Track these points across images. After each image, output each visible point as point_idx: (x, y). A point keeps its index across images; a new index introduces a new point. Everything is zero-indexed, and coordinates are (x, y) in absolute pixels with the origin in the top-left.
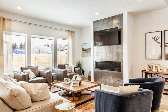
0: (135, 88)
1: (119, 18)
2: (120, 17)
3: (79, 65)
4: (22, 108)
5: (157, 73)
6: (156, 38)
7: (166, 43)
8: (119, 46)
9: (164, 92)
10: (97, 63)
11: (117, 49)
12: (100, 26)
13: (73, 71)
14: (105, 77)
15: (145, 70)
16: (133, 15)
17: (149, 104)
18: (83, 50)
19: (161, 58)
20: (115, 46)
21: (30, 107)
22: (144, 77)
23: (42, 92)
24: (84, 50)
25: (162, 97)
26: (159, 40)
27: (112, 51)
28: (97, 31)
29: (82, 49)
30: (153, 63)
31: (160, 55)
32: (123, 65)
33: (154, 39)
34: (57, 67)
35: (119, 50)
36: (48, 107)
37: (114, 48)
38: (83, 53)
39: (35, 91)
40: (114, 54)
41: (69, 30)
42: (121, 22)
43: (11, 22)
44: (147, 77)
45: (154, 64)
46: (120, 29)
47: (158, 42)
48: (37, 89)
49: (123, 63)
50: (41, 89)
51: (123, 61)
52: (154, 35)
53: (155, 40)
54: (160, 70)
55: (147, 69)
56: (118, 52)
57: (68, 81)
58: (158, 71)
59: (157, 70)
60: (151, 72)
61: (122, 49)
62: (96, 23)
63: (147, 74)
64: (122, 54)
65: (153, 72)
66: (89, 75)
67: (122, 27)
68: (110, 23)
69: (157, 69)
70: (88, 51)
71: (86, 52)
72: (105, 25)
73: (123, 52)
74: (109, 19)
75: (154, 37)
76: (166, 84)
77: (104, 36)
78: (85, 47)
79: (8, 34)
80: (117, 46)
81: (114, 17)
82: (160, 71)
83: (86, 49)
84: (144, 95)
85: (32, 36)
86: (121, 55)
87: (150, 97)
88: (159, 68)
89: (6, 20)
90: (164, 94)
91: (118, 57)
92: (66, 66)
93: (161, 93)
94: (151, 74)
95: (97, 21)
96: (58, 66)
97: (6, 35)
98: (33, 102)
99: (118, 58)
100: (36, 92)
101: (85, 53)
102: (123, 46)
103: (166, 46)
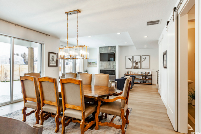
2: (114, 47)
8: (114, 62)
9: (134, 83)
12: (103, 50)
15: (126, 74)
18: (89, 63)
19: (132, 68)
26: (131, 60)
27: (110, 64)
30: (129, 70)
32: (116, 71)
33: (129, 59)
35: (114, 64)
40: (111, 66)
42: (115, 50)
51: (116, 69)
52: (129, 57)
61: (116, 63)
62: (101, 48)
64: (116, 66)
65: (129, 74)
67: (116, 52)
70: (93, 64)
72: (106, 50)
74: (109, 47)
78: (90, 61)
86: (115, 67)
88: (131, 73)
91: (113, 68)
95: (101, 47)
101: (90, 65)
102: (116, 62)
103: (134, 63)
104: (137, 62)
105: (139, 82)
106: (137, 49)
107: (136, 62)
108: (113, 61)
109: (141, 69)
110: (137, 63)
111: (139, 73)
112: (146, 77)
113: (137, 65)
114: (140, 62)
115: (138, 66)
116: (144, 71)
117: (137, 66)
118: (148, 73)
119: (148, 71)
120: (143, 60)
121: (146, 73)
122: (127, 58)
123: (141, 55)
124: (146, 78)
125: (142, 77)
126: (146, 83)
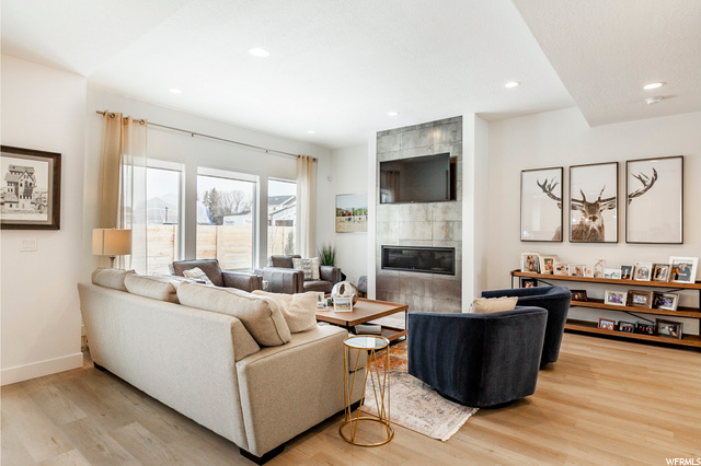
0: (508, 304)
1: (452, 127)
2: (453, 124)
3: (328, 259)
4: (278, 342)
5: (551, 277)
6: (549, 186)
7: (573, 200)
8: (451, 204)
9: (566, 326)
10: (386, 251)
11: (445, 212)
12: (397, 148)
13: (316, 276)
14: (408, 292)
15: (519, 271)
16: (489, 121)
17: (539, 336)
18: (340, 213)
19: (560, 238)
20: (440, 204)
21: (288, 342)
22: (517, 286)
23: (306, 311)
24: (344, 215)
25: (563, 339)
26: (557, 192)
27: (430, 218)
28: (387, 159)
29: (337, 209)
30: (540, 252)
31: (557, 232)
32: (461, 256)
33: (543, 187)
34: (270, 263)
35: (452, 216)
36: (323, 343)
37: (437, 209)
38: (342, 224)
39: (291, 308)
40: (437, 226)
41: (302, 154)
42: (458, 138)
43: (142, 128)
44: (524, 286)
45: (541, 255)
46: (455, 159)
47: (554, 197)
48: (296, 306)
49: (461, 250)
50: (305, 304)
51: (461, 245)
52: (542, 177)
53: (545, 191)
54: (559, 269)
55: (525, 267)
56: (448, 222)
57: (320, 299)
58: (552, 273)
59: (549, 271)
60: (534, 274)
61: (460, 214)
62: (385, 139)
63: (524, 282)
64: (460, 227)
65: (539, 276)
66: (362, 288)
67: (461, 152)
68: (425, 141)
69: (551, 268)
70: (357, 218)
71: (349, 219)
72: (411, 145)
73: (460, 222)
74: (423, 126)
75: (542, 184)
76: (572, 306)
77: (398, 173)
78: (346, 206)
79: (135, 163)
80: (446, 203)
81: (437, 124)
82: (556, 273)
83: (351, 211)
84: (528, 317)
85: (200, 170)
86: (456, 230)
87: (540, 322)
88: (555, 265)
89: (130, 121)
90: (567, 331)
91: (447, 236)
92: (296, 261)
93: (560, 329)
94: (534, 281)
95: (387, 133)
96: (273, 259)
97: (130, 167)
98: (292, 333)
99: (447, 238)
100: (292, 311)
101: (347, 223)
102: (461, 206)
103: (574, 208)
104: (591, 199)
105: (607, 326)
106: (593, 122)
107: (589, 205)
108: (446, 200)
109: (622, 244)
110: (592, 208)
111: (608, 272)
112: (657, 295)
113: (594, 219)
114: (613, 202)
115: (601, 228)
116: (643, 260)
117: (594, 225)
118: (676, 272)
119: (674, 258)
120: (636, 186)
121: (656, 271)
122: (531, 180)
123: (622, 160)
124: (658, 300)
125: (630, 297)
126: (656, 333)
